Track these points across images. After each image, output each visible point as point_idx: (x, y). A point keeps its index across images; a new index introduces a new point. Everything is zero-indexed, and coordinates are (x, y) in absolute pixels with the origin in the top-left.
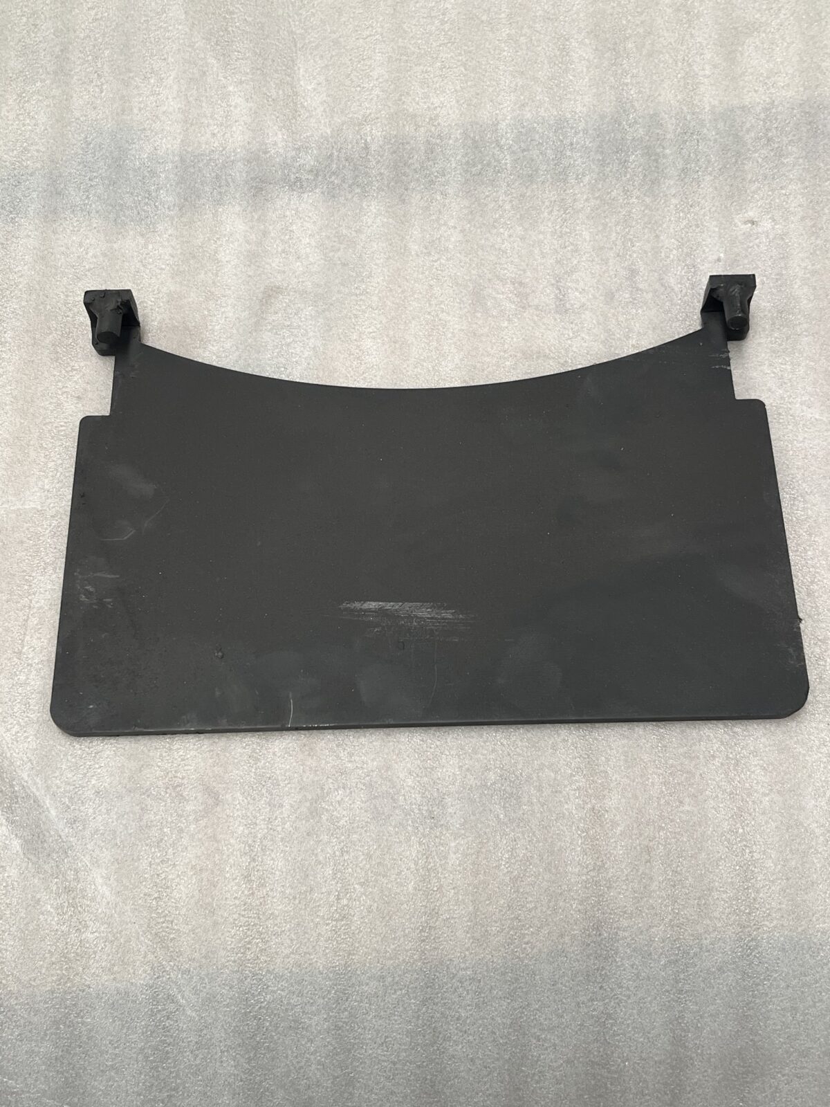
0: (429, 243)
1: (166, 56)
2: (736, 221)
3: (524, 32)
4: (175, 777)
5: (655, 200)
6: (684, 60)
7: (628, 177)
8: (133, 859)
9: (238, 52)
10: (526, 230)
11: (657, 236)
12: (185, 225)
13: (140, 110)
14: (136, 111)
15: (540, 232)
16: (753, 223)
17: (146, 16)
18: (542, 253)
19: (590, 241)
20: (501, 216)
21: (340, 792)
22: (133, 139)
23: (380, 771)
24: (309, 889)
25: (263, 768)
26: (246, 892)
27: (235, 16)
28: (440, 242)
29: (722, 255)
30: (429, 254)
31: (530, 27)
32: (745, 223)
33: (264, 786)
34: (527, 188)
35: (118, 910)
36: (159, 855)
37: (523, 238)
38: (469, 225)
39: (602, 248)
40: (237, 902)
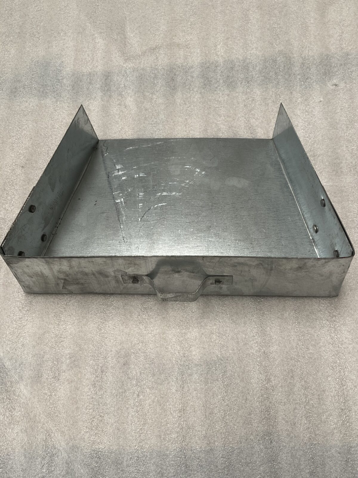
0: (185, 99)
1: (68, 24)
2: (328, 85)
3: (228, 8)
4: (60, 337)
5: (290, 77)
6: (301, 17)
7: (277, 66)
8: (39, 376)
9: (100, 21)
10: (230, 91)
11: (291, 93)
12: (75, 94)
13: (56, 46)
14: (54, 47)
15: (237, 93)
16: (336, 85)
17: (60, 8)
18: (238, 102)
19: (260, 95)
20: (218, 86)
21: (140, 345)
22: (52, 58)
23: (160, 334)
24: (124, 391)
25: (103, 333)
26: (93, 392)
27: (99, 7)
28: (190, 98)
29: (322, 99)
30: (186, 104)
31: (231, 6)
32: (332, 86)
33: (103, 341)
34: (230, 73)
35: (31, 401)
36: (51, 374)
37: (228, 95)
38: (203, 90)
39: (266, 99)
40: (89, 397)
